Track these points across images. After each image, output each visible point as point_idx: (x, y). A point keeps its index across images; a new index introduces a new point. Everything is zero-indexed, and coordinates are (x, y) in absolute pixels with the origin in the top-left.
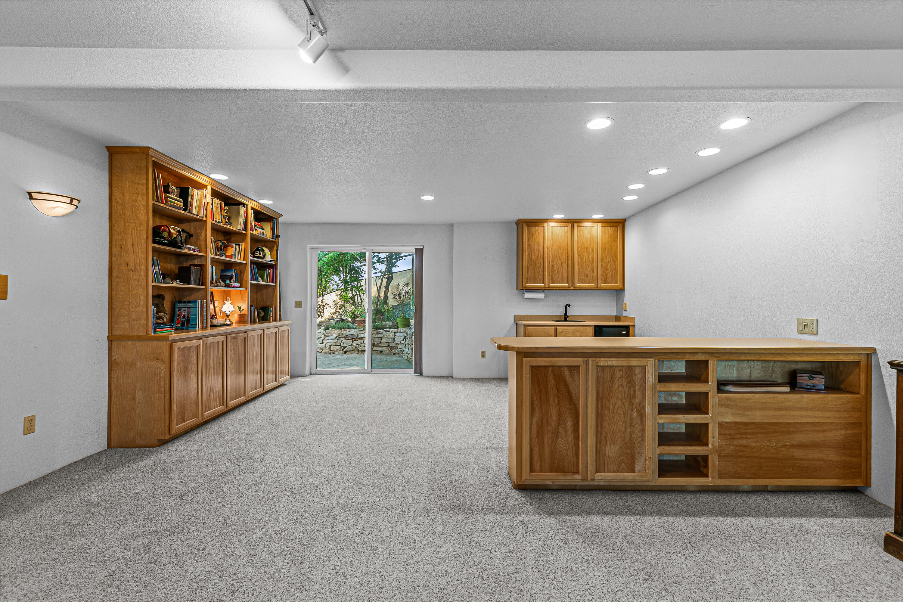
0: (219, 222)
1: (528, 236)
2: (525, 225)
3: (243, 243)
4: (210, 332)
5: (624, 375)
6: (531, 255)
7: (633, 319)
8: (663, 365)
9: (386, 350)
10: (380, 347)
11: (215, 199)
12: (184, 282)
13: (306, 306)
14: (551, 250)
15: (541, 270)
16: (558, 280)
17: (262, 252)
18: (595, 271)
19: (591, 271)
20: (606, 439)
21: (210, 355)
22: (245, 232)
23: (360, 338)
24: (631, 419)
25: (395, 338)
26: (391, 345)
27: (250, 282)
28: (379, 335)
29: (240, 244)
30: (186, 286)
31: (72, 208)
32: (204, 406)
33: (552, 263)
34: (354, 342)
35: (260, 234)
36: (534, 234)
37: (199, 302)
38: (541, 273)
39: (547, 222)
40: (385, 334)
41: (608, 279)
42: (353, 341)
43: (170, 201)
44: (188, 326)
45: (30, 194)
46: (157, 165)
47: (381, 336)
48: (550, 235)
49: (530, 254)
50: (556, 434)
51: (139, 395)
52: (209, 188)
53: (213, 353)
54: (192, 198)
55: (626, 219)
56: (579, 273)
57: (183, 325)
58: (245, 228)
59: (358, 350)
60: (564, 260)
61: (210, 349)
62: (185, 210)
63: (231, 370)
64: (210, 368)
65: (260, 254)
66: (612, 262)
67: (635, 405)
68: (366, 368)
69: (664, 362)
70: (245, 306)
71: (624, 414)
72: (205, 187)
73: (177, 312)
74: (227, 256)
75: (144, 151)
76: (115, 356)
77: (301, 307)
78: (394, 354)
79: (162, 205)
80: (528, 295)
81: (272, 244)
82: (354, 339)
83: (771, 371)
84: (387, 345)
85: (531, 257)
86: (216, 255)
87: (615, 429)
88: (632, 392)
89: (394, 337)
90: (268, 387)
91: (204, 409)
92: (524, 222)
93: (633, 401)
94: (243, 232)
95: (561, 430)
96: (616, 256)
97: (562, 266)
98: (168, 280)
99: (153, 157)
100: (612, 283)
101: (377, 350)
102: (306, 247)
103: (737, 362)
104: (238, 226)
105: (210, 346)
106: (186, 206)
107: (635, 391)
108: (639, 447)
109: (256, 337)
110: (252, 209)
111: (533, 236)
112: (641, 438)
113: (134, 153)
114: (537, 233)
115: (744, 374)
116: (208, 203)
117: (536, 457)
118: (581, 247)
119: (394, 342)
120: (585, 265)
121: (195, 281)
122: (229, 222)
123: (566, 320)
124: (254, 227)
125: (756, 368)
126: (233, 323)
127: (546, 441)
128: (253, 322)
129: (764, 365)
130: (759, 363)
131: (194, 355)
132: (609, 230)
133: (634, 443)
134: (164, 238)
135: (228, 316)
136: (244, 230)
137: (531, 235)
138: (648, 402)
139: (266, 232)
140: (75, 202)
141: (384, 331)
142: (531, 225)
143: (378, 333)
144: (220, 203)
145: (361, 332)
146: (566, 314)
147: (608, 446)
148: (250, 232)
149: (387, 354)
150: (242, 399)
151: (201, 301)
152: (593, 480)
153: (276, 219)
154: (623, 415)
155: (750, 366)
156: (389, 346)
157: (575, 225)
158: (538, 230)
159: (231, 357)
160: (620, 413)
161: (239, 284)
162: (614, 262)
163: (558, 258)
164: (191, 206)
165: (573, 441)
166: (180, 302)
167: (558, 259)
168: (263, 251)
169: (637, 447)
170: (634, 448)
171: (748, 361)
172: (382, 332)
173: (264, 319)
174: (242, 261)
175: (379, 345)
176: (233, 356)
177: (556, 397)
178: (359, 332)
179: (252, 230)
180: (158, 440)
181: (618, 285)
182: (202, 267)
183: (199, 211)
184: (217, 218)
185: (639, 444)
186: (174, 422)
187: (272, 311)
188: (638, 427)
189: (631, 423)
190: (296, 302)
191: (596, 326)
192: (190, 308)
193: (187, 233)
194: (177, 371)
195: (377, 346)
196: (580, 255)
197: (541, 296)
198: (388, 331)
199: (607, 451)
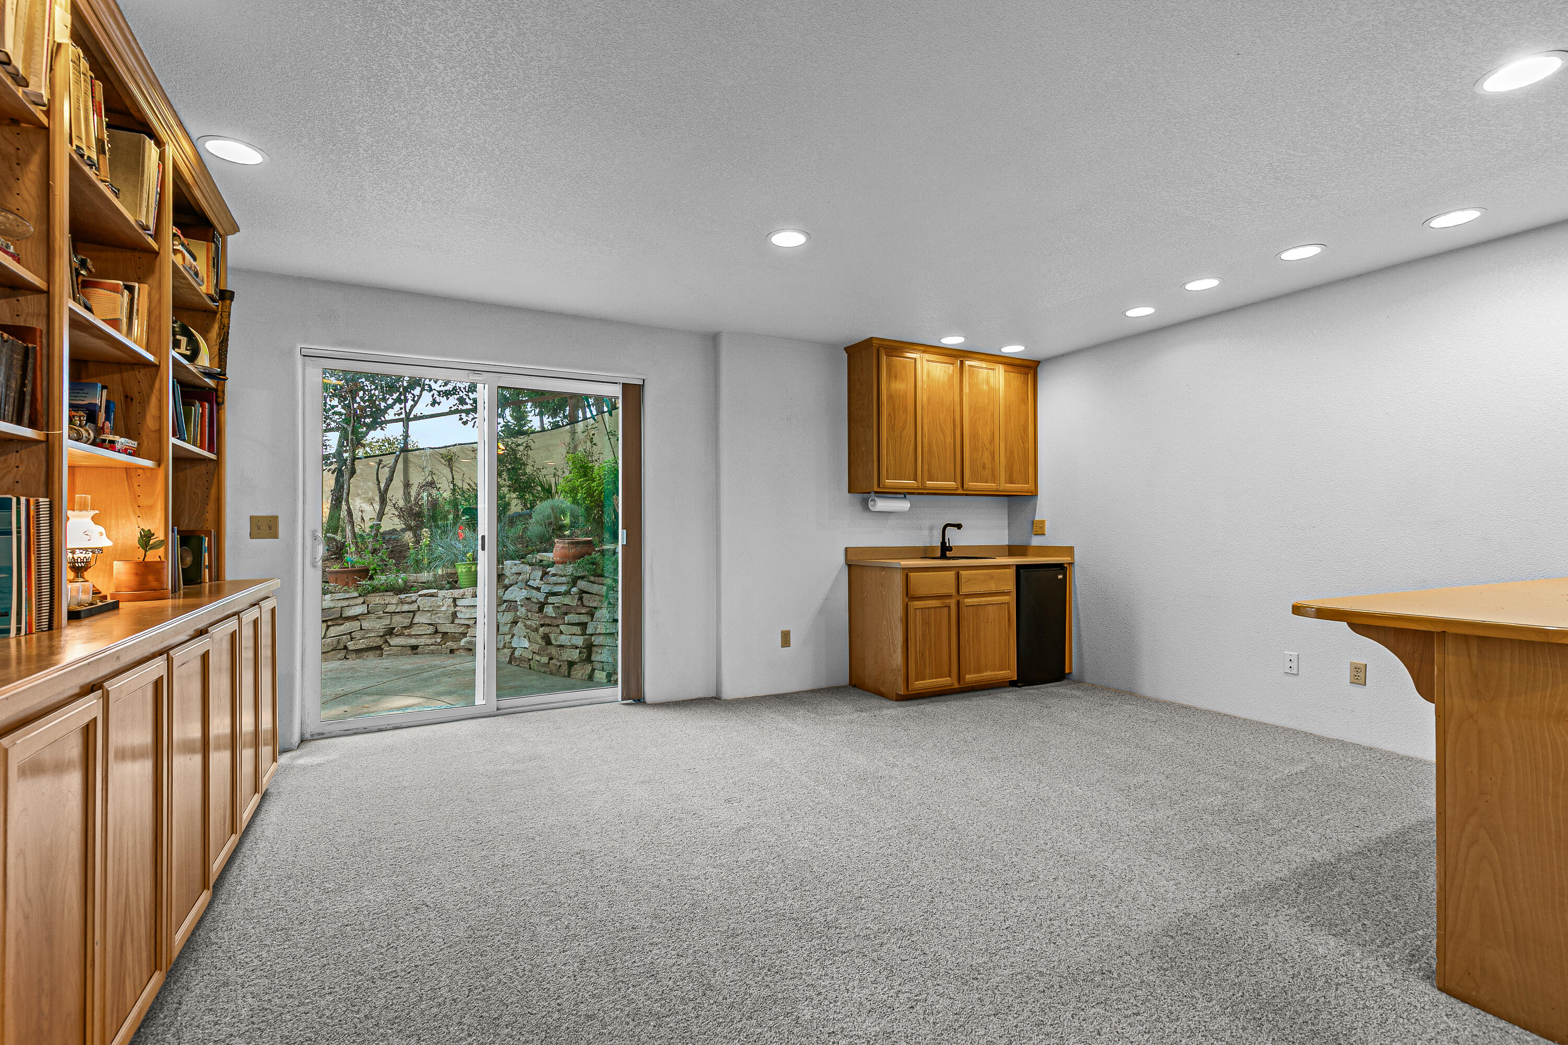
1: (888, 376)
2: (880, 352)
3: (145, 288)
7: (1070, 550)
9: (429, 642)
10: (409, 636)
14: (927, 409)
15: (910, 452)
16: (939, 475)
17: (183, 340)
18: (997, 458)
19: (990, 458)
22: (156, 246)
23: (349, 619)
25: (456, 612)
26: (442, 629)
27: (170, 438)
28: (406, 608)
29: (134, 287)
33: (928, 439)
34: (331, 628)
36: (898, 374)
37: (20, 510)
38: (911, 457)
40: (424, 603)
41: (1014, 474)
42: (328, 627)
47: (414, 607)
48: (925, 378)
49: (892, 416)
55: (1040, 362)
56: (973, 461)
58: (156, 229)
59: (345, 648)
60: (949, 433)
66: (1021, 442)
68: (479, 700)
70: (157, 528)
77: (275, 536)
78: (452, 651)
80: (882, 504)
82: (331, 620)
84: (431, 630)
85: (892, 421)
89: (452, 609)
92: (882, 346)
94: (150, 241)
96: (1025, 430)
97: (945, 446)
100: (1020, 482)
101: (401, 643)
102: (294, 348)
104: (140, 213)
111: (895, 377)
114: (903, 371)
116: (58, 48)
118: (974, 409)
119: (453, 622)
120: (980, 444)
121: (5, 400)
122: (116, 181)
123: (943, 556)
132: (1016, 379)
135: (79, 572)
136: (152, 237)
137: (892, 375)
139: (201, 270)
141: (420, 596)
142: (892, 354)
143: (402, 602)
145: (352, 602)
146: (943, 543)
149: (432, 653)
151: (28, 501)
153: (221, 234)
156: (436, 632)
157: (965, 363)
158: (904, 366)
161: (133, 444)
162: (1023, 442)
163: (938, 428)
167: (939, 430)
168: (189, 334)
172: (414, 599)
174: (147, 355)
175: (406, 632)
178: (345, 603)
181: (1029, 486)
182: (29, 342)
187: (209, 549)
190: (252, 518)
191: (1017, 566)
195: (402, 634)
196: (973, 424)
197: (903, 505)
198: (432, 595)
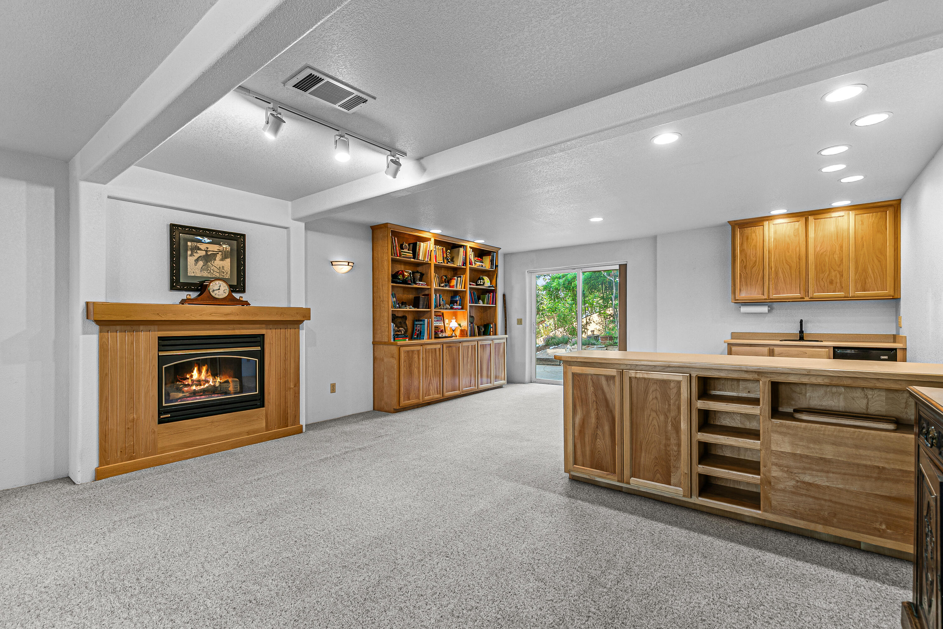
0: (441, 263)
1: (741, 239)
2: (737, 227)
3: (464, 275)
4: (433, 341)
5: (658, 388)
6: (745, 262)
8: (738, 386)
11: (438, 247)
12: (414, 307)
13: (525, 322)
14: (774, 253)
15: (759, 278)
16: (785, 290)
17: (482, 281)
18: (845, 275)
19: (838, 275)
20: (641, 448)
21: (429, 357)
22: (465, 267)
24: (666, 432)
27: (469, 304)
29: (461, 276)
30: (416, 309)
31: (349, 268)
32: (425, 392)
33: (775, 270)
35: (479, 266)
36: (749, 237)
37: (426, 320)
39: (767, 220)
41: (868, 285)
43: (403, 254)
44: (420, 337)
45: (332, 262)
46: (394, 233)
48: (772, 235)
49: (745, 260)
50: (595, 437)
51: (386, 379)
52: (433, 240)
53: (432, 356)
54: (419, 250)
55: (900, 200)
56: (817, 280)
57: (417, 337)
58: (464, 263)
60: (794, 264)
61: (429, 353)
62: (414, 258)
63: (446, 370)
64: (429, 367)
65: (481, 282)
66: (876, 261)
67: (670, 419)
69: (739, 381)
70: (465, 324)
71: (659, 426)
72: (430, 239)
73: (415, 328)
74: (450, 287)
75: (385, 225)
76: (376, 355)
77: (522, 324)
79: (398, 258)
80: (744, 309)
81: (492, 274)
83: (903, 405)
85: (745, 264)
86: (440, 286)
87: (650, 439)
88: (667, 407)
90: (481, 387)
91: (424, 395)
92: (736, 224)
93: (668, 414)
94: (463, 267)
95: (599, 432)
96: (882, 252)
97: (791, 273)
98: (403, 306)
99: (391, 228)
100: (876, 289)
102: (525, 272)
103: (845, 389)
104: (459, 263)
105: (429, 351)
106: (415, 254)
107: (669, 405)
108: (675, 461)
109: (470, 347)
110: (471, 248)
111: (747, 239)
112: (677, 453)
113: (382, 228)
114: (754, 235)
115: (857, 405)
116: (431, 251)
117: (579, 452)
118: (821, 245)
120: (827, 268)
121: (423, 306)
122: (452, 260)
123: (801, 339)
124: (473, 261)
125: (877, 399)
126: (457, 336)
127: (587, 440)
128: (473, 334)
129: (891, 395)
130: (883, 393)
131: (416, 356)
132: (869, 218)
133: (670, 456)
134: (399, 279)
135: (453, 331)
136: (464, 266)
137: (745, 238)
138: (684, 417)
139: (486, 264)
140: (350, 264)
142: (745, 226)
144: (443, 249)
146: (801, 332)
147: (643, 454)
148: (468, 266)
150: (457, 392)
151: (428, 320)
152: (629, 483)
153: (494, 252)
154: (657, 427)
155: (866, 395)
157: (811, 218)
158: (755, 233)
159: (447, 361)
160: (654, 425)
161: (461, 307)
162: (879, 261)
163: (785, 262)
164: (419, 255)
165: (610, 444)
166: (417, 321)
167: (785, 264)
168: (483, 279)
169: (672, 461)
170: (670, 461)
171: (863, 388)
173: (485, 333)
174: (463, 289)
176: (448, 359)
177: (595, 402)
179: (471, 264)
180: (394, 409)
181: (889, 292)
182: (428, 296)
183: (425, 257)
184: (440, 259)
185: (675, 458)
186: (402, 399)
187: (492, 328)
188: (673, 441)
189: (666, 436)
190: (517, 320)
191: (835, 348)
192: (421, 324)
193: (421, 273)
194: (404, 366)
196: (817, 256)
197: (765, 309)
199: (642, 459)
